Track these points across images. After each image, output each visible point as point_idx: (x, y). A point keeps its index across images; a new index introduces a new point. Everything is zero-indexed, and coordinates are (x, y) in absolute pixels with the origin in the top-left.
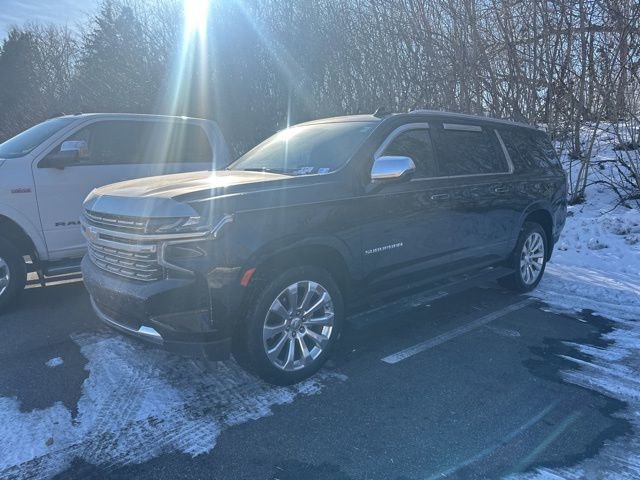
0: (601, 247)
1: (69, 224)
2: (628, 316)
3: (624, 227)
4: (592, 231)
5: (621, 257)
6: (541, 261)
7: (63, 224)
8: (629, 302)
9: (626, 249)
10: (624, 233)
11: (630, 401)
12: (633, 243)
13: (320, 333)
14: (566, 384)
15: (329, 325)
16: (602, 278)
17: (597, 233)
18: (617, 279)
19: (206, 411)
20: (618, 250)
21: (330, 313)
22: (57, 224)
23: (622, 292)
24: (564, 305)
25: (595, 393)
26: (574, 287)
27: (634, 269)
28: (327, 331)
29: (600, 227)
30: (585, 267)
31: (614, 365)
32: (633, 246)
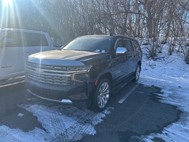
0: (146, 69)
1: (6, 67)
2: (162, 86)
3: (151, 64)
4: (144, 66)
5: (151, 72)
6: (139, 74)
7: (4, 67)
8: (159, 83)
9: (152, 70)
10: (150, 66)
11: (177, 105)
12: (153, 68)
13: (106, 96)
14: (162, 103)
15: (108, 94)
16: (150, 77)
17: (145, 66)
18: (153, 77)
19: (85, 122)
20: (150, 70)
21: (108, 91)
22: (2, 68)
23: (157, 80)
24: (147, 85)
25: (169, 105)
26: (146, 80)
27: (155, 75)
28: (108, 96)
29: (145, 64)
30: (144, 75)
31: (168, 98)
32: (153, 69)
